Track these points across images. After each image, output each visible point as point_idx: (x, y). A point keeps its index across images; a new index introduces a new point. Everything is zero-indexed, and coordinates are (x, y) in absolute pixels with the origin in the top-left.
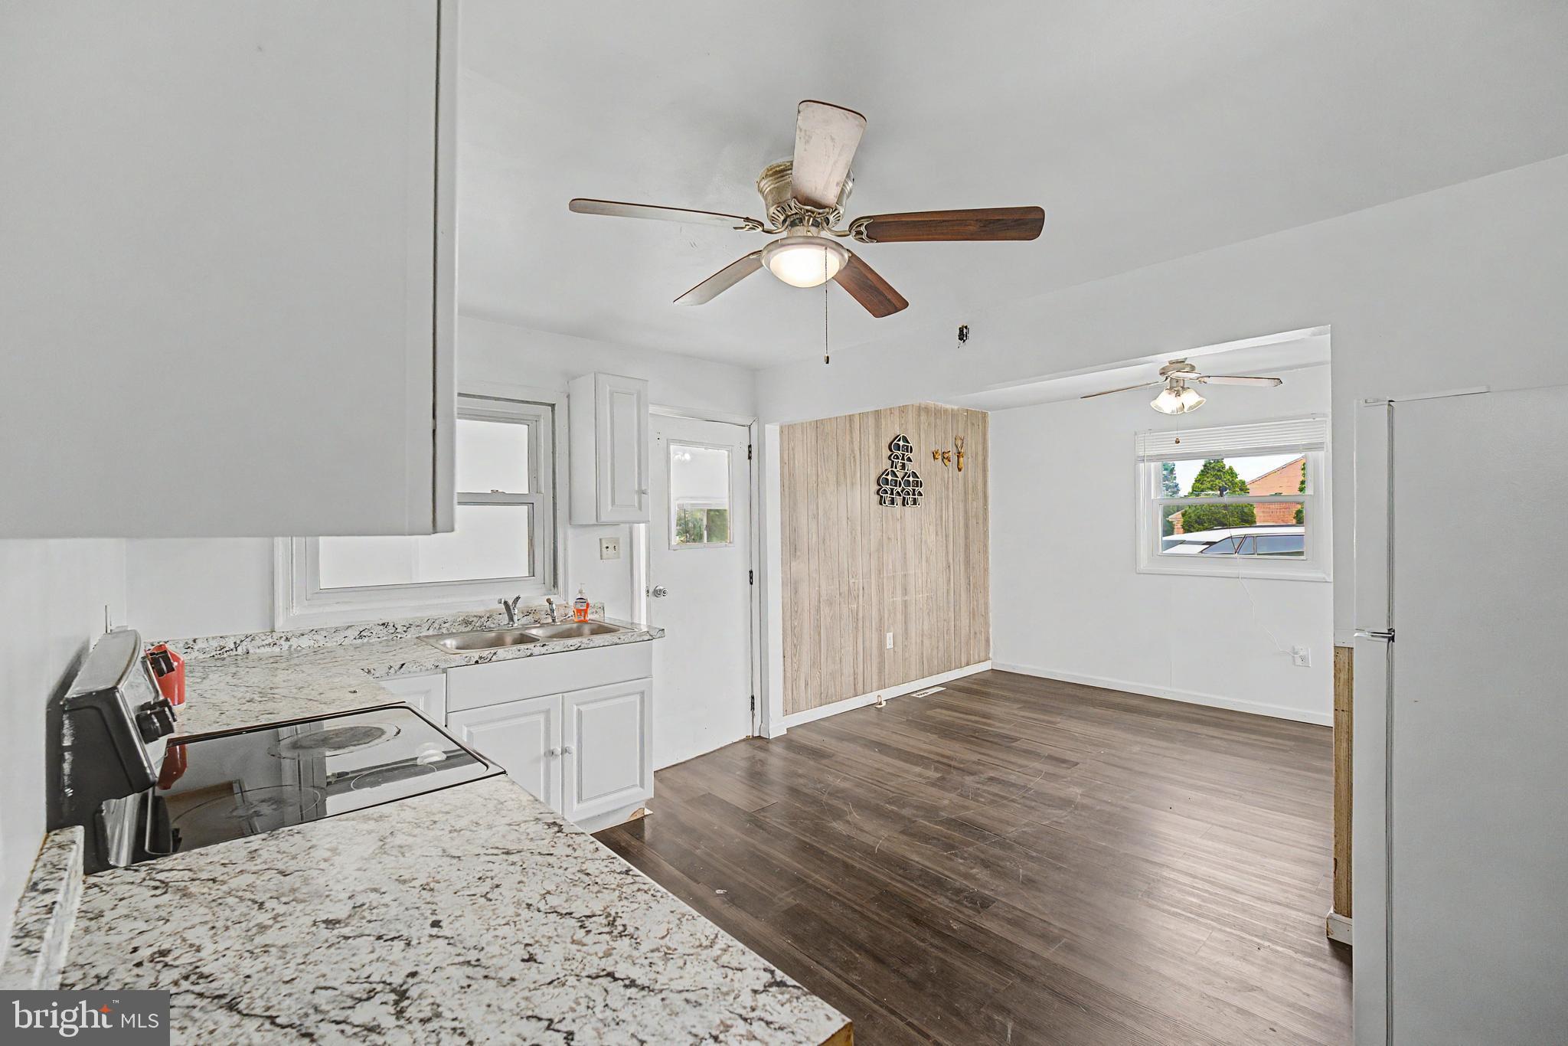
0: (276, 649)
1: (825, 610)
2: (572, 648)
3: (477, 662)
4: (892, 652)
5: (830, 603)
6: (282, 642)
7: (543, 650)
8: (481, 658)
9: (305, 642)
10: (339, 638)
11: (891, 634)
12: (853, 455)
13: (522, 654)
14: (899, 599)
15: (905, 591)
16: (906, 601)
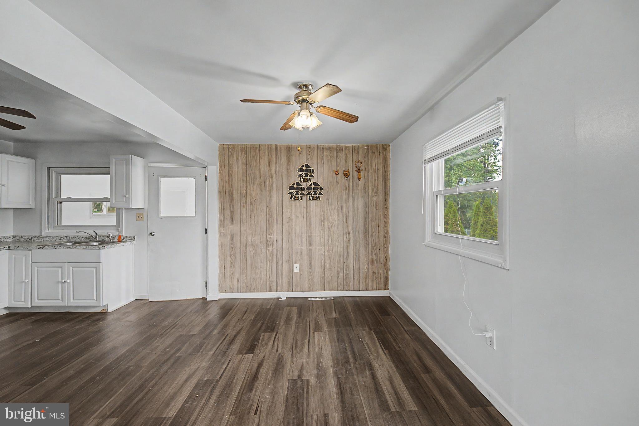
0: (41, 240)
1: (250, 249)
2: (69, 248)
3: (39, 249)
4: (299, 274)
5: (253, 245)
6: (42, 238)
7: (60, 248)
8: (40, 247)
9: (47, 239)
10: (55, 239)
11: (298, 265)
12: (271, 176)
13: (53, 248)
14: (305, 248)
15: (310, 244)
16: (310, 250)
